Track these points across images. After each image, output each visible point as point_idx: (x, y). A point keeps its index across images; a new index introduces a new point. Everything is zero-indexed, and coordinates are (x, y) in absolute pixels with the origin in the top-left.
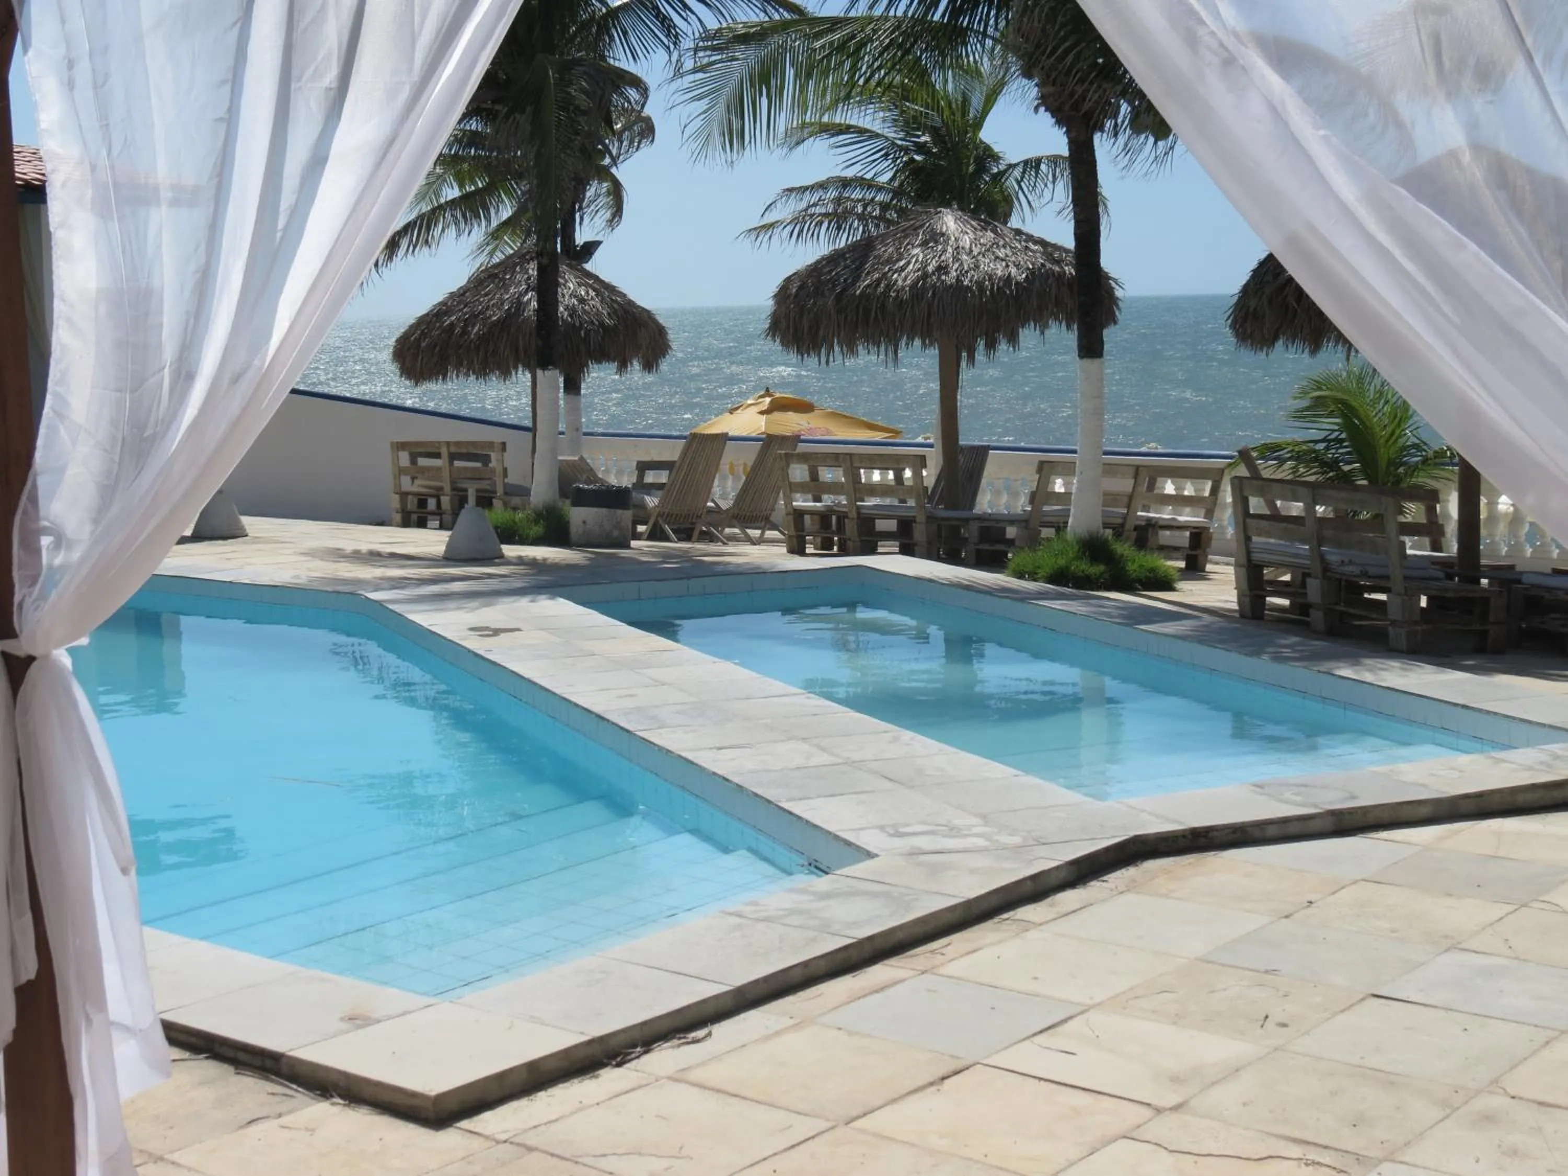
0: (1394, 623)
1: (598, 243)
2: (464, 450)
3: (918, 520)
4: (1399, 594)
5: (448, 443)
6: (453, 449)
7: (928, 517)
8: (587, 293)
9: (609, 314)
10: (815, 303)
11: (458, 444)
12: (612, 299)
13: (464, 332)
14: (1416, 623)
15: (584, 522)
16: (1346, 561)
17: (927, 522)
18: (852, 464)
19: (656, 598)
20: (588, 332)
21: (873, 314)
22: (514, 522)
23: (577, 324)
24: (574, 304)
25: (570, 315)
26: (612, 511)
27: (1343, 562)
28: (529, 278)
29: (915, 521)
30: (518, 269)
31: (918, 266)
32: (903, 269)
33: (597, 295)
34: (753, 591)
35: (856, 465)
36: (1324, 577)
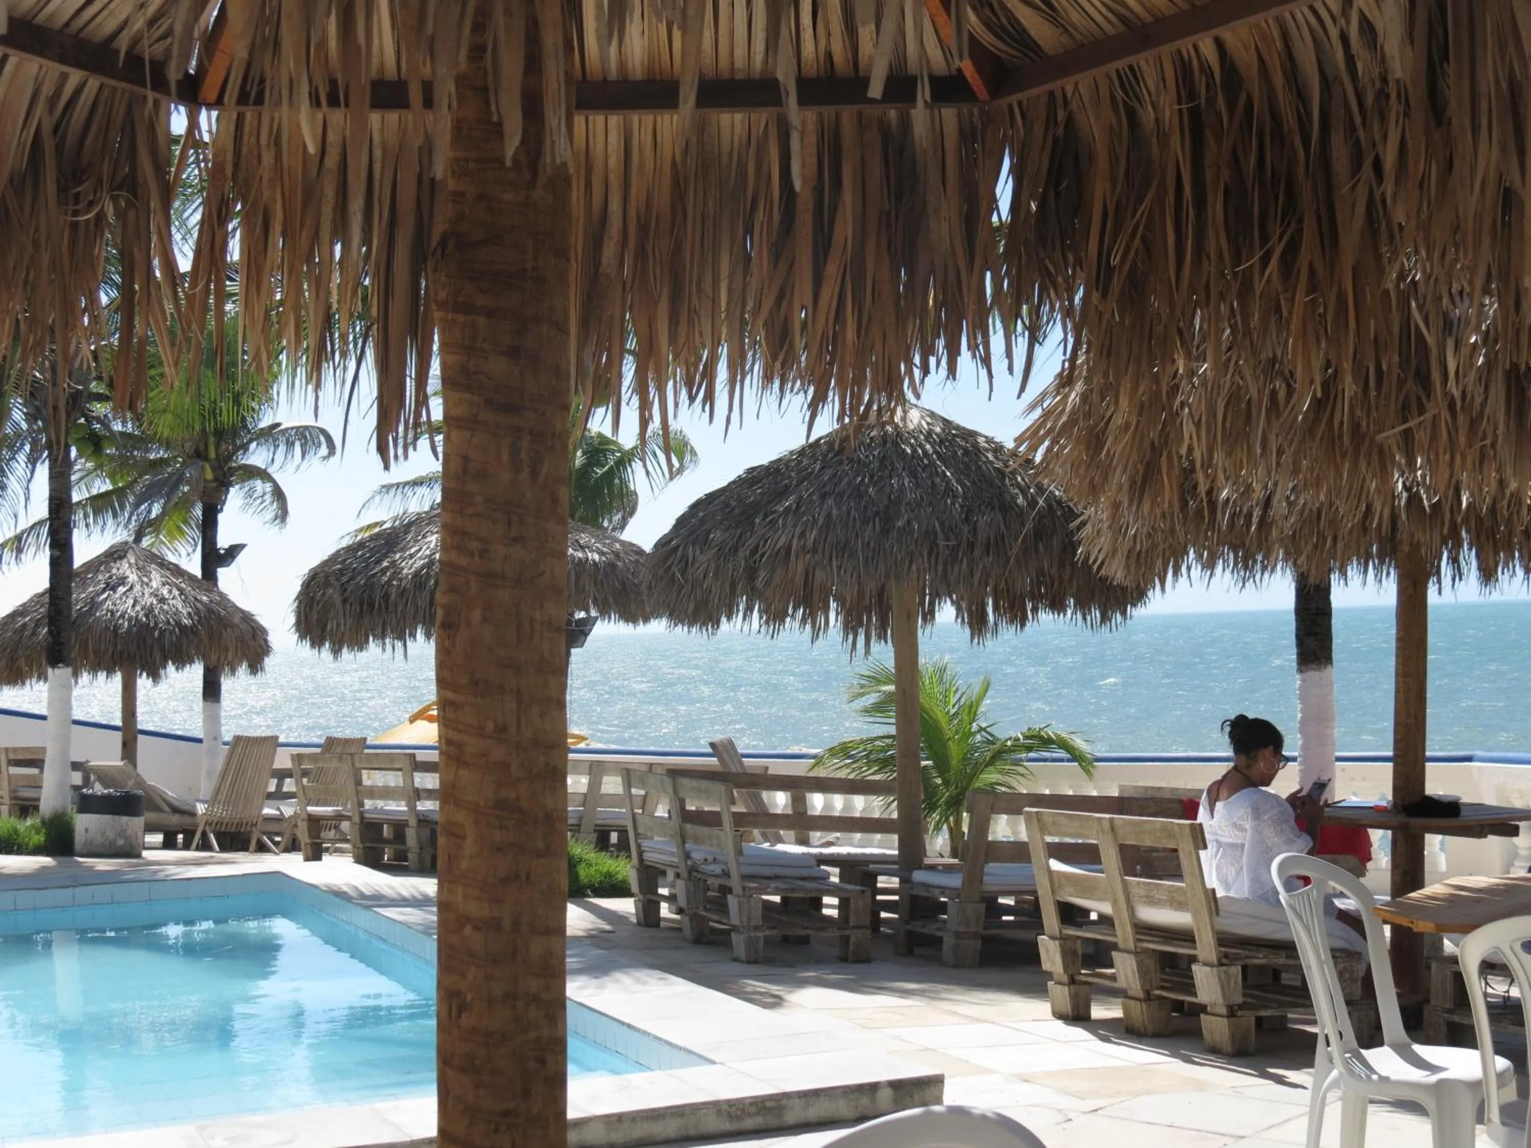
0: (734, 928)
1: (241, 547)
2: (20, 757)
3: (410, 824)
4: (738, 896)
5: (7, 750)
6: (12, 757)
7: (420, 821)
8: (170, 592)
9: (189, 614)
10: (324, 594)
11: (15, 750)
12: (196, 599)
13: (34, 634)
14: (756, 928)
15: (87, 830)
16: (710, 859)
17: (419, 826)
18: (353, 764)
19: (35, 909)
20: (162, 632)
21: (377, 605)
22: (16, 831)
23: (152, 625)
24: (152, 604)
25: (147, 616)
26: (116, 817)
27: (706, 860)
28: (111, 577)
29: (407, 825)
30: (102, 568)
31: (428, 552)
32: (411, 556)
33: (180, 595)
34: (150, 900)
35: (358, 765)
36: (690, 878)
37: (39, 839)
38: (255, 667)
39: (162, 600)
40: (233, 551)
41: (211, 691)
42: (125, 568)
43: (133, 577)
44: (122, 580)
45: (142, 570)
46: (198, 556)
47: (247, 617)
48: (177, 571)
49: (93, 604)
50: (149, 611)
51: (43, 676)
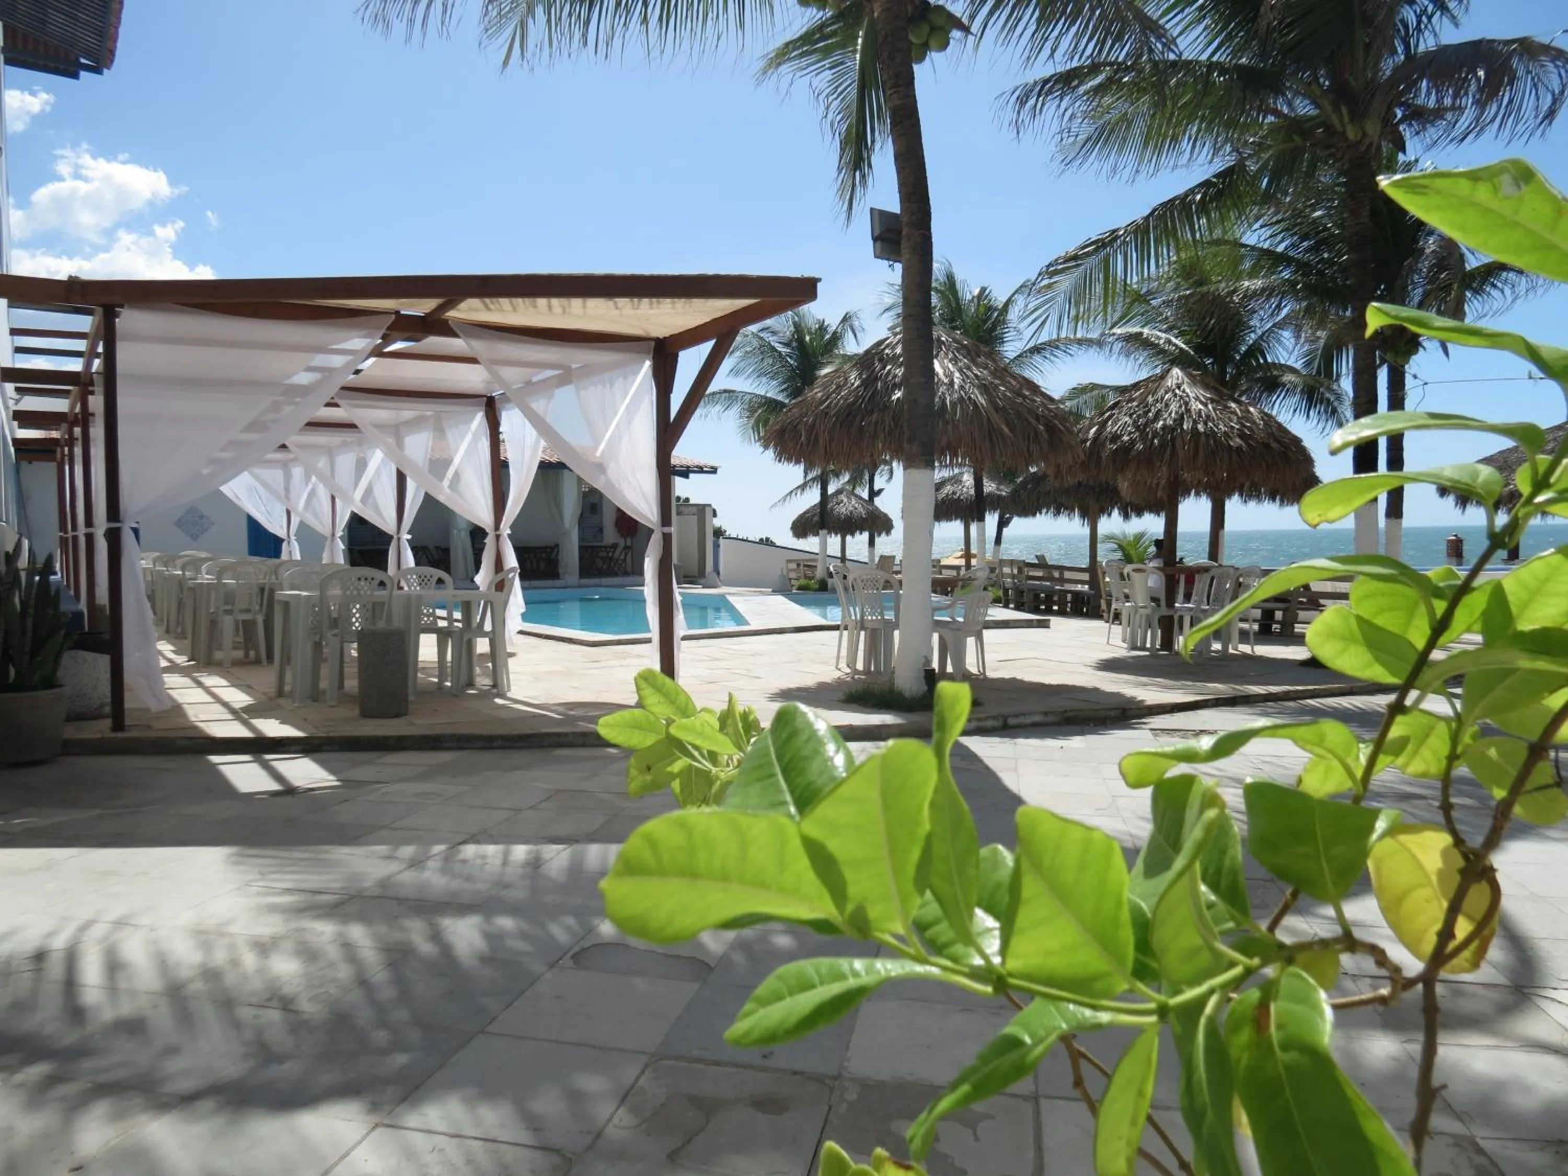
1: (883, 490)
2: (808, 563)
5: (802, 560)
6: (805, 563)
8: (858, 505)
9: (865, 514)
11: (805, 561)
12: (867, 508)
13: (817, 517)
20: (855, 520)
23: (852, 517)
24: (852, 510)
25: (850, 514)
28: (839, 500)
30: (838, 495)
33: (862, 507)
37: (817, 586)
38: (888, 533)
39: (856, 509)
40: (880, 491)
41: (872, 543)
42: (843, 497)
43: (845, 500)
44: (842, 501)
45: (849, 498)
46: (867, 490)
47: (885, 515)
48: (861, 498)
49: (832, 510)
50: (851, 512)
51: (817, 534)
